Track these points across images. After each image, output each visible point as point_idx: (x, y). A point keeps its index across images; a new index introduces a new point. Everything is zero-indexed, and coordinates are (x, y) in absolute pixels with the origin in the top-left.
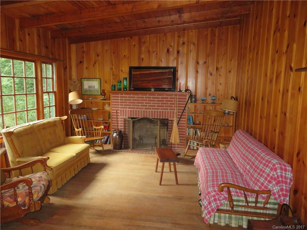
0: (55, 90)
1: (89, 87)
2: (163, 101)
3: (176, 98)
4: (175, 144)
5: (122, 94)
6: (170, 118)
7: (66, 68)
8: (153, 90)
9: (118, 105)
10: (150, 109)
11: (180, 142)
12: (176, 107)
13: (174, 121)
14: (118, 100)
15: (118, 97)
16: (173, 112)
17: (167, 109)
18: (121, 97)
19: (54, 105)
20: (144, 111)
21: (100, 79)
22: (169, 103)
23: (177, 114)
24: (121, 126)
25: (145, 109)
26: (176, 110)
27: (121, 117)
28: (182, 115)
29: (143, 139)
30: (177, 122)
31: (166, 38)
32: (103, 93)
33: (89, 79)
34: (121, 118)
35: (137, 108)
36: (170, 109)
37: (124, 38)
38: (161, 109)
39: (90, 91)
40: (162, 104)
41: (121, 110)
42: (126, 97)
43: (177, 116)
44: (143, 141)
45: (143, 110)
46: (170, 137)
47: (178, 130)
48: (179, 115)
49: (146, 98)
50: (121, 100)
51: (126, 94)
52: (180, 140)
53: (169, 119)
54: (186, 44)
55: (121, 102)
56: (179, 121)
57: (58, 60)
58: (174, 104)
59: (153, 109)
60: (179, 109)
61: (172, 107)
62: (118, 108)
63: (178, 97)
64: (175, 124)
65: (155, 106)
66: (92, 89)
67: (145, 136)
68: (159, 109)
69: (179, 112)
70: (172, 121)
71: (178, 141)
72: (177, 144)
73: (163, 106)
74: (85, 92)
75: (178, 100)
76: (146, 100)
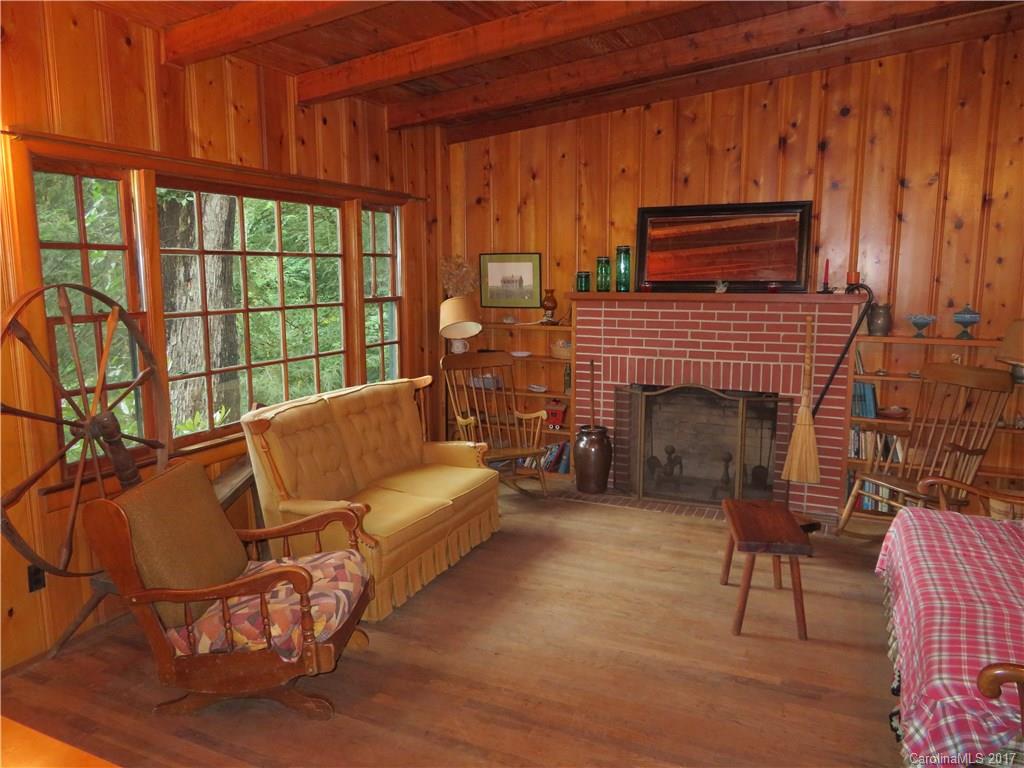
0: (400, 292)
1: (505, 281)
2: (760, 327)
3: (809, 318)
4: (801, 489)
5: (610, 302)
6: (786, 389)
7: (435, 221)
8: (721, 289)
9: (598, 341)
10: (710, 356)
11: (823, 481)
12: (808, 350)
13: (799, 400)
14: (598, 323)
15: (598, 314)
16: (798, 369)
17: (775, 358)
18: (607, 314)
19: (396, 339)
20: (687, 363)
21: (540, 254)
22: (782, 334)
23: (814, 375)
24: (606, 414)
25: (692, 355)
26: (807, 361)
27: (607, 382)
28: (831, 380)
29: (684, 461)
30: (813, 406)
31: (776, 100)
32: (549, 302)
33: (504, 254)
34: (607, 387)
35: (662, 353)
36: (785, 359)
37: (621, 111)
38: (751, 357)
39: (508, 294)
40: (753, 337)
41: (606, 360)
42: (626, 314)
43: (813, 385)
44: (681, 467)
45: (683, 360)
46: (784, 460)
47: (812, 437)
48: (817, 380)
49: (695, 316)
50: (607, 323)
51: (623, 302)
52: (822, 472)
53: (781, 394)
54: (855, 111)
55: (607, 332)
56: (819, 402)
57: (409, 196)
58: (802, 339)
59: (720, 356)
60: (819, 360)
61: (794, 349)
62: (598, 350)
63: (817, 313)
64: (803, 413)
65: (728, 346)
66: (514, 287)
67: (691, 450)
68: (742, 357)
69: (819, 369)
70: (791, 400)
71: (813, 477)
72: (811, 489)
73: (760, 348)
74: (491, 297)
75: (816, 324)
76: (696, 325)
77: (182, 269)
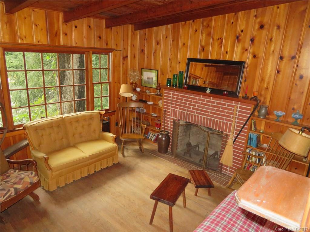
0: (110, 81)
1: (148, 78)
2: (219, 107)
3: (236, 107)
4: (227, 167)
5: (174, 90)
6: (226, 131)
7: (127, 57)
8: (208, 91)
9: (170, 103)
10: (202, 114)
11: (233, 165)
12: (234, 119)
13: (229, 135)
14: (170, 97)
15: (170, 94)
16: (230, 124)
17: (223, 119)
18: (173, 94)
19: (108, 95)
20: (195, 115)
21: (158, 71)
22: (226, 111)
23: (236, 128)
24: (170, 127)
25: (197, 113)
26: (234, 122)
27: (171, 117)
28: (241, 131)
30: (234, 139)
31: (237, 20)
32: (159, 87)
34: (171, 119)
35: (188, 111)
36: (227, 120)
37: (185, 22)
38: (216, 117)
39: (149, 83)
40: (217, 110)
41: (172, 109)
42: (178, 95)
43: (235, 131)
45: (194, 114)
46: (222, 155)
47: (232, 149)
48: (237, 130)
49: (199, 100)
50: (173, 97)
51: (178, 91)
52: (234, 162)
53: (224, 132)
54: (266, 27)
55: (173, 101)
56: (236, 138)
57: (114, 49)
58: (232, 114)
59: (206, 115)
60: (238, 123)
61: (230, 117)
62: (170, 106)
63: (239, 105)
64: (230, 141)
65: (208, 112)
66: (150, 81)
68: (212, 117)
69: (237, 126)
70: (227, 135)
71: (230, 164)
72: (231, 168)
73: (218, 114)
74: (144, 83)
75: (238, 109)
76: (199, 103)
77: (67, 65)
